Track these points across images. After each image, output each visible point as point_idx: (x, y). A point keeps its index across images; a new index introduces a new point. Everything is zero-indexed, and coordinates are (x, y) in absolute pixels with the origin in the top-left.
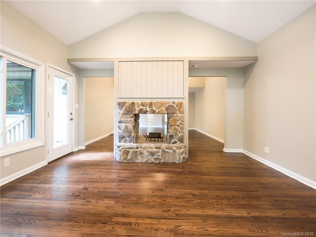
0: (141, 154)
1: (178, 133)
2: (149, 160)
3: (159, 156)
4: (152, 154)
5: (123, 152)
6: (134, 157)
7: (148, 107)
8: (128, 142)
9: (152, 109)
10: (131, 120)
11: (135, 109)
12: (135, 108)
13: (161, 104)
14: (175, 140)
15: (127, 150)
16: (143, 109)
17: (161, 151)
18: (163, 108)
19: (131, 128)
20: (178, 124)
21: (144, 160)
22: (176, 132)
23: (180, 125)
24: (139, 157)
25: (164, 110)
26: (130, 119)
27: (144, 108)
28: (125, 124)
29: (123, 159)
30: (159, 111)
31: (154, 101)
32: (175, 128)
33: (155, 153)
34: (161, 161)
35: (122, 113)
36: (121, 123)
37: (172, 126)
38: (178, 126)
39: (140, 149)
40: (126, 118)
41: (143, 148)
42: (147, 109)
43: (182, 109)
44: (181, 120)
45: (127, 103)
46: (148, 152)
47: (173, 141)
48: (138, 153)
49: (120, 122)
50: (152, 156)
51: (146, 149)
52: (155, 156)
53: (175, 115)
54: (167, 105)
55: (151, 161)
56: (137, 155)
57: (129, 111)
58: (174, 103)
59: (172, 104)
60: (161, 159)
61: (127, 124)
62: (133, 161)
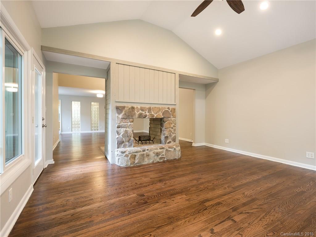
0: (148, 155)
1: (172, 134)
2: (155, 160)
3: (163, 155)
4: (157, 154)
5: (131, 156)
6: (141, 160)
7: (147, 112)
8: (127, 146)
9: (151, 113)
10: (131, 124)
11: (135, 114)
12: (135, 112)
13: (158, 109)
14: (170, 140)
15: (133, 154)
16: (142, 113)
17: (164, 150)
18: (160, 112)
19: (130, 132)
20: (172, 126)
21: (151, 161)
22: (170, 134)
23: (173, 127)
24: (146, 159)
25: (161, 114)
26: (129, 123)
27: (144, 112)
28: (125, 129)
29: (131, 164)
30: (157, 116)
31: (152, 106)
32: (170, 130)
33: (160, 153)
34: (165, 160)
35: (121, 118)
36: (120, 127)
37: (167, 128)
38: (172, 128)
39: (146, 151)
40: (125, 123)
41: (149, 150)
42: (146, 114)
43: (175, 114)
44: (174, 123)
45: (126, 107)
46: (153, 153)
47: (168, 141)
48: (145, 155)
49: (118, 127)
50: (158, 156)
51: (152, 151)
52: (160, 156)
53: (170, 119)
54: (164, 110)
55: (157, 161)
56: (144, 157)
57: (128, 116)
58: (168, 108)
59: (167, 109)
60: (164, 158)
61: (126, 128)
62: (140, 164)
